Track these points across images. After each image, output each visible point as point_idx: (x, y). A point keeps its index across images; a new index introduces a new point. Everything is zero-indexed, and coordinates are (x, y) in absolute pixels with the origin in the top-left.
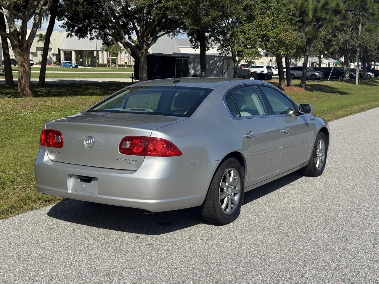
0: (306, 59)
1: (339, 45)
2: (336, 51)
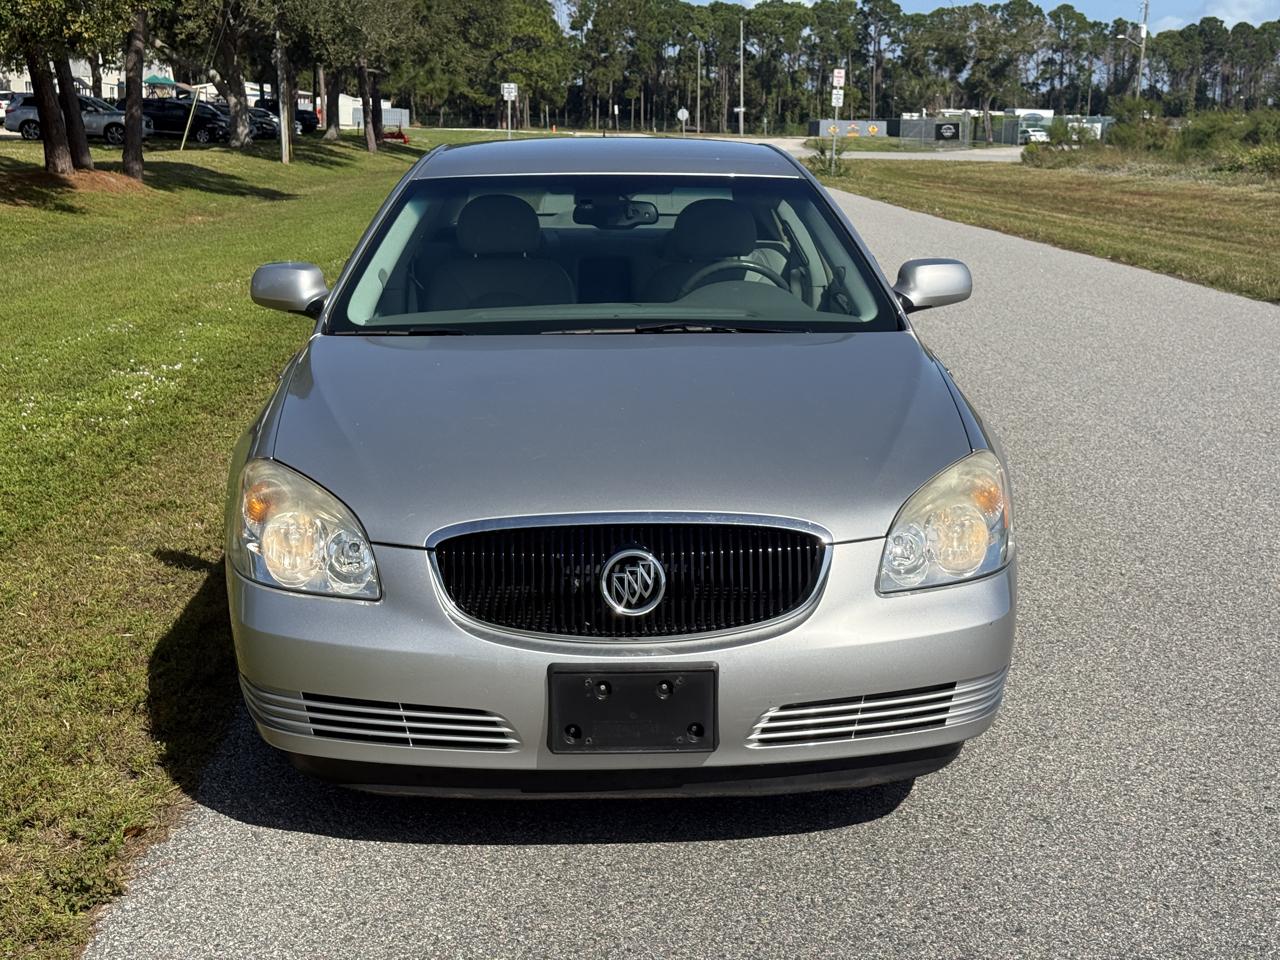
1: (211, 17)
2: (199, 41)
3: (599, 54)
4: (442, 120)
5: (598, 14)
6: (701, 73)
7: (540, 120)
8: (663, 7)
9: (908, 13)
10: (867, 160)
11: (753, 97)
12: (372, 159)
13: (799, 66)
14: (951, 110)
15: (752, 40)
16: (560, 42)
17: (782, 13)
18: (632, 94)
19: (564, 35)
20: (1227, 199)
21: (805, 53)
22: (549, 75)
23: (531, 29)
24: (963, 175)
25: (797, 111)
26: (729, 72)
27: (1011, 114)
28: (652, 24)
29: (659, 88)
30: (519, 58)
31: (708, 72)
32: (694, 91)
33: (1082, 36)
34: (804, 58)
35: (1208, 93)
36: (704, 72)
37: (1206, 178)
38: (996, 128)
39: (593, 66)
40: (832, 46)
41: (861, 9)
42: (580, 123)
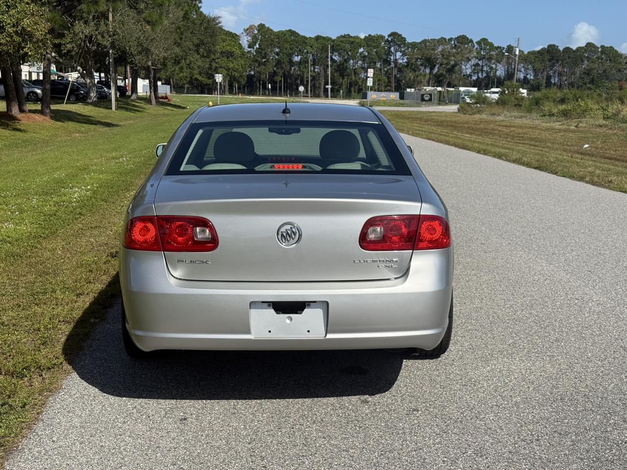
0: (47, 65)
1: (79, 43)
2: (73, 53)
3: (262, 60)
4: (186, 90)
5: (261, 41)
6: (311, 69)
7: (233, 91)
8: (292, 37)
9: (410, 41)
10: (386, 110)
11: (336, 81)
12: (153, 109)
13: (358, 66)
14: (430, 88)
15: (335, 54)
16: (243, 54)
17: (349, 41)
18: (278, 79)
19: (245, 50)
20: (544, 129)
21: (360, 60)
22: (238, 69)
23: (229, 48)
24: (430, 117)
25: (357, 87)
26: (324, 68)
27: (457, 90)
28: (287, 45)
29: (291, 76)
30: (223, 61)
31: (314, 69)
32: (307, 78)
33: (492, 53)
34: (360, 62)
35: (551, 80)
36: (312, 68)
37: (538, 119)
38: (450, 96)
39: (259, 66)
40: (374, 57)
41: (387, 39)
42: (252, 93)
